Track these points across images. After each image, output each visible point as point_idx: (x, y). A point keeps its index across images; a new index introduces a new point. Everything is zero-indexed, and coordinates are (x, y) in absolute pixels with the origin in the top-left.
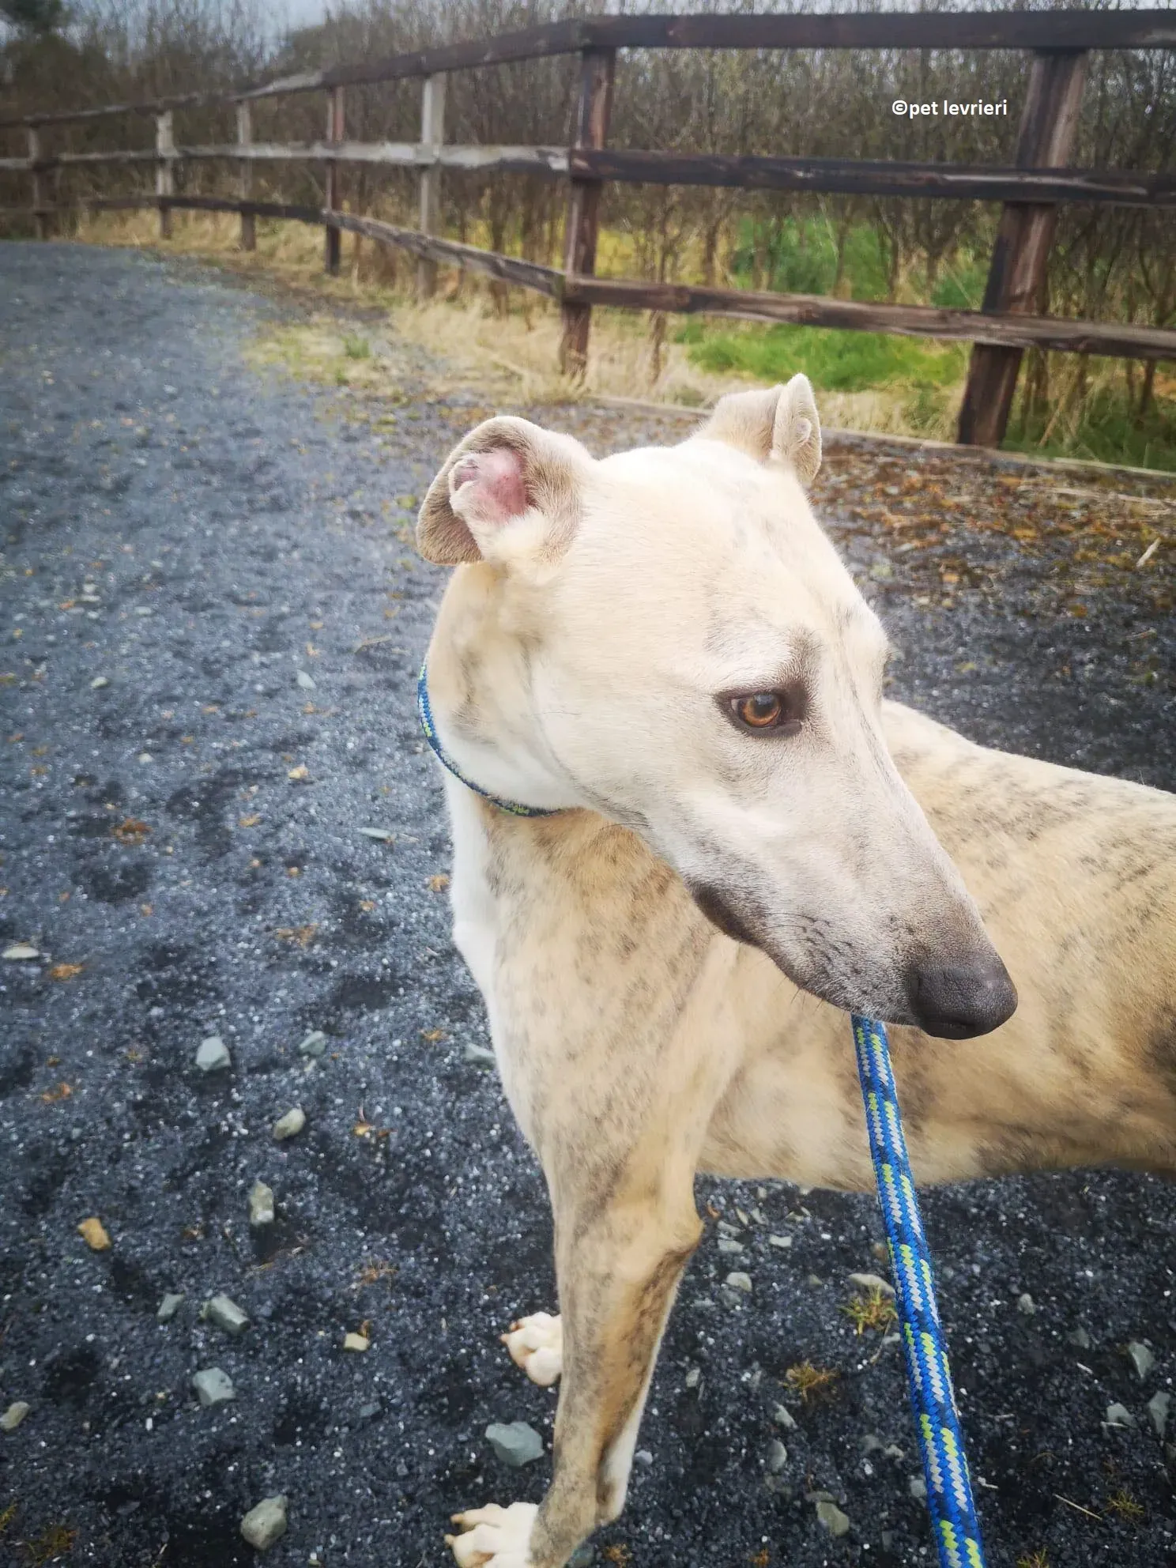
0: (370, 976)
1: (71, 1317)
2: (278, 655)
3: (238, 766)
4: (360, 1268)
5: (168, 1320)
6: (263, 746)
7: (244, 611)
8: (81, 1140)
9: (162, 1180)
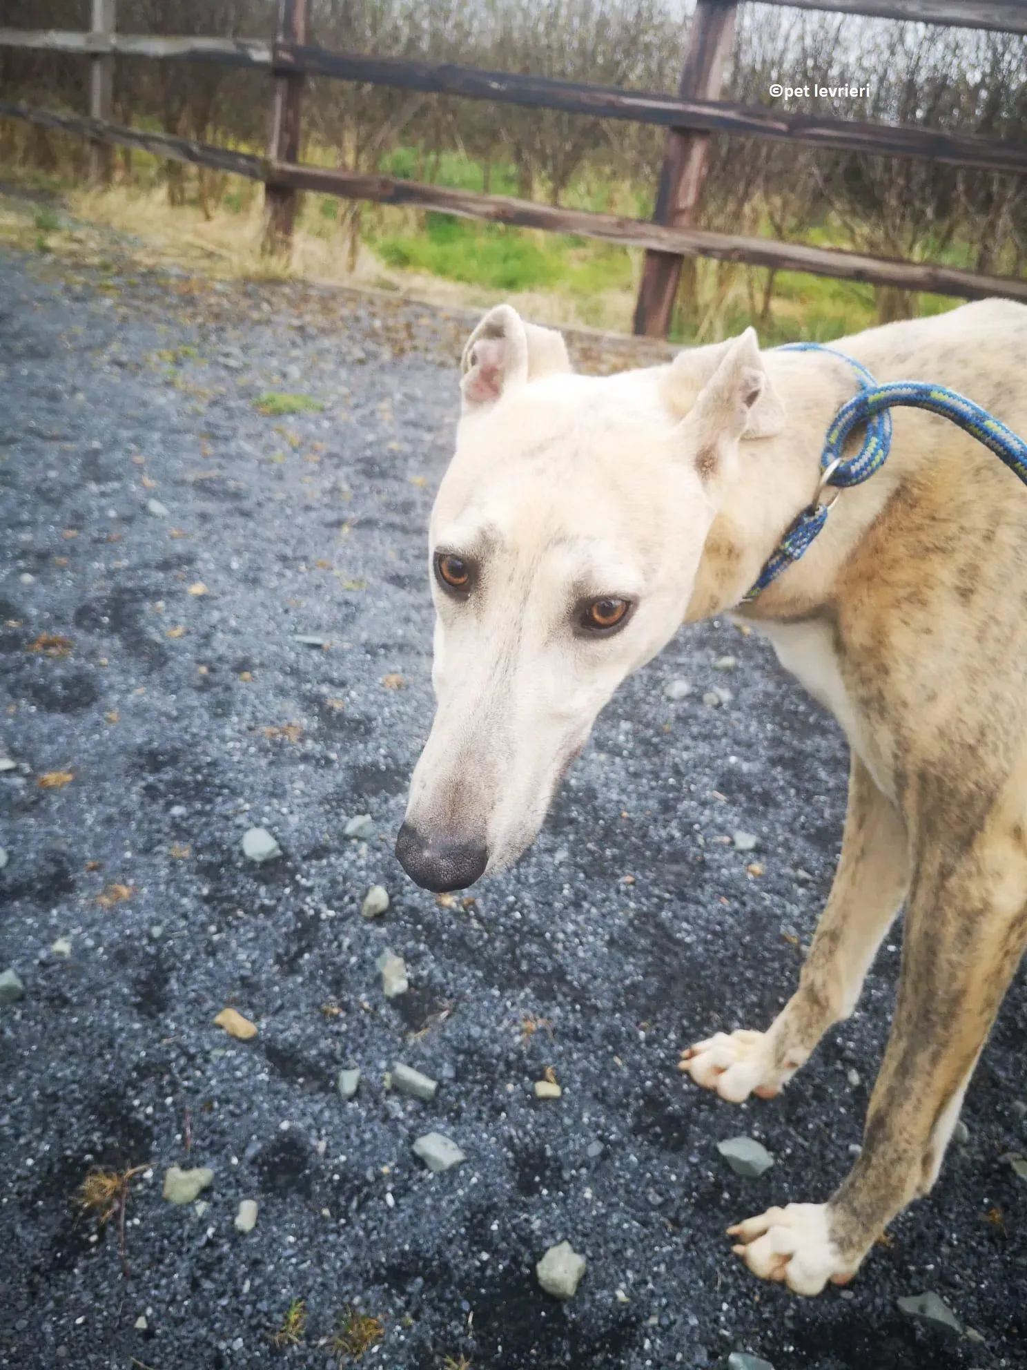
0: (375, 764)
1: (249, 1109)
2: (116, 485)
3: (130, 584)
4: (515, 1022)
5: (357, 1095)
6: (146, 566)
7: (56, 445)
8: (164, 938)
9: (271, 968)
